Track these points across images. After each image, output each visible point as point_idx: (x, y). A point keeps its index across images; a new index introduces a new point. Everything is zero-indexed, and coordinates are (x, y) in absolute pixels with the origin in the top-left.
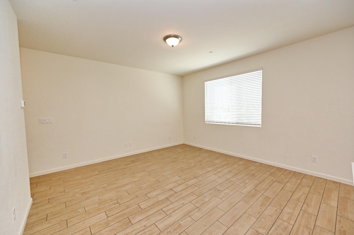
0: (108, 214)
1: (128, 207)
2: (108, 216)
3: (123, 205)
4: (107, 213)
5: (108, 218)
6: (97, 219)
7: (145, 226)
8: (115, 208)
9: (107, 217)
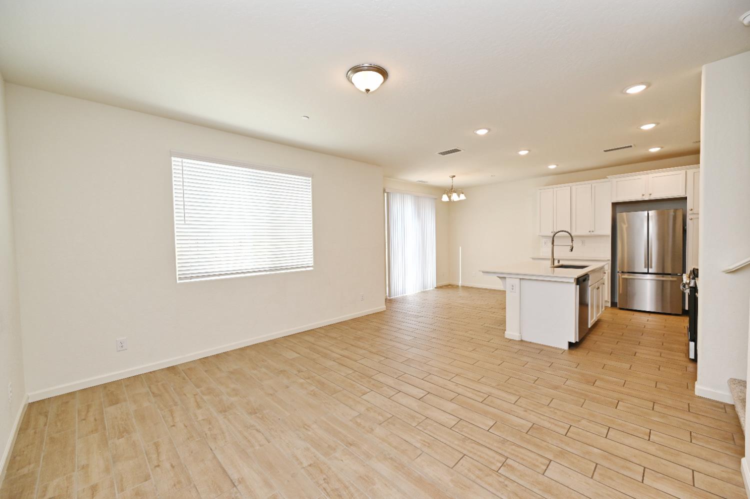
0: (544, 464)
1: (504, 441)
2: (548, 462)
3: (506, 451)
4: (545, 468)
5: (551, 460)
6: (570, 476)
7: (526, 411)
8: (521, 461)
9: (551, 463)
